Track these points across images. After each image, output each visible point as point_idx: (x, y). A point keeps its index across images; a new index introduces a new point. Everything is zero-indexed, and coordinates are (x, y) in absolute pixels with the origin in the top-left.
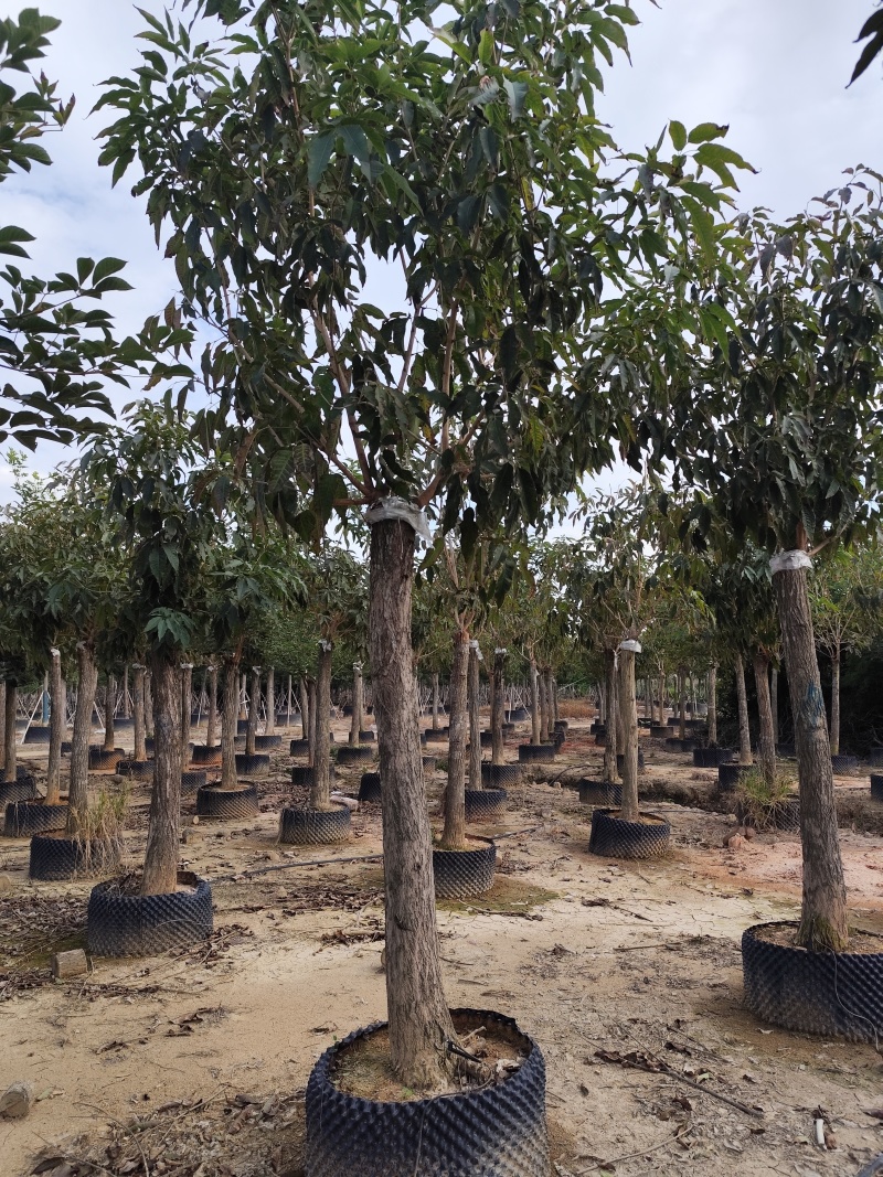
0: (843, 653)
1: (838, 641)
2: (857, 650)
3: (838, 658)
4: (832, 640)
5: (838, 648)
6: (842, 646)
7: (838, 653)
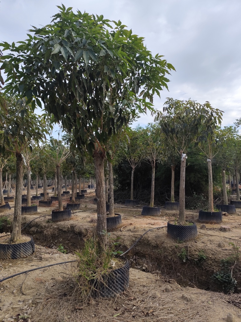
0: (156, 163)
1: (155, 158)
2: (162, 162)
3: (154, 166)
4: (153, 158)
5: (155, 161)
6: (156, 160)
7: (155, 163)
